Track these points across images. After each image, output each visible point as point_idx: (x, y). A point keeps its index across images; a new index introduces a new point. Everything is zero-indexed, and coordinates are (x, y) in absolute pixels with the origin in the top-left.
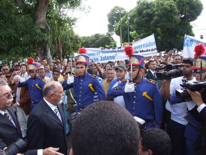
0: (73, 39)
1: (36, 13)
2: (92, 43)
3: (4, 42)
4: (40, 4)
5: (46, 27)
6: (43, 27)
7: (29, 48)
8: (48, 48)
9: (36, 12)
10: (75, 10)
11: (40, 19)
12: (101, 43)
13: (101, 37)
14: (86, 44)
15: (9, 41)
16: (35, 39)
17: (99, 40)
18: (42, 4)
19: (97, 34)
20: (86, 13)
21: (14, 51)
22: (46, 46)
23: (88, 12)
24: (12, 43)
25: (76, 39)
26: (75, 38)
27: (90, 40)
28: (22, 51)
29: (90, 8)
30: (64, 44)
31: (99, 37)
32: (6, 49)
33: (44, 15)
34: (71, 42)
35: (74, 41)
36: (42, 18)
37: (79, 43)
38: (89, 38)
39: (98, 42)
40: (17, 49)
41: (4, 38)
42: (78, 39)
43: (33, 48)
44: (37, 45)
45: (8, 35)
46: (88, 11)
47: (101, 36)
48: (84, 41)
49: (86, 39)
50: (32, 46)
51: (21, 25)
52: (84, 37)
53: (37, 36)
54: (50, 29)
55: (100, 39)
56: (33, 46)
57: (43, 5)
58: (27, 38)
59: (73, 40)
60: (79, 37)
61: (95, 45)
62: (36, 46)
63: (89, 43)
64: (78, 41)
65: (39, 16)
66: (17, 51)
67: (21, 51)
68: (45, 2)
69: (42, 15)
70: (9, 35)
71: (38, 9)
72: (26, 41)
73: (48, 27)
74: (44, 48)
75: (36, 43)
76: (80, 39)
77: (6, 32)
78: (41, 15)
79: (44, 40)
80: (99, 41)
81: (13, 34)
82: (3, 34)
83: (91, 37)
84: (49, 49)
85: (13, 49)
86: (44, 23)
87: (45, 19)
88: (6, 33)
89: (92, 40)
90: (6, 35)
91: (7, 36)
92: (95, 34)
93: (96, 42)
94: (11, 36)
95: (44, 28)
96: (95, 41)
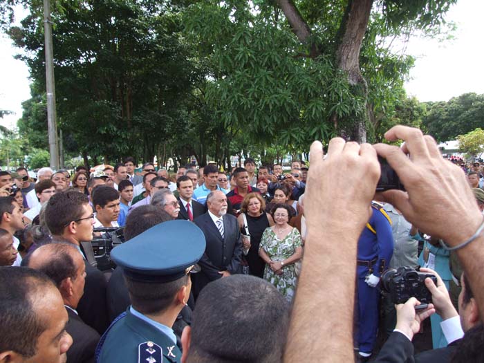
0: (402, 108)
1: (337, 52)
2: (452, 120)
3: (270, 116)
4: (347, 30)
5: (360, 81)
6: (353, 83)
7: (319, 131)
8: (362, 131)
9: (337, 49)
10: (411, 37)
11: (345, 63)
12: (477, 119)
13: (479, 103)
14: (434, 122)
15: (280, 115)
16: (335, 109)
17: (473, 110)
18: (352, 29)
19: (468, 95)
20: (440, 41)
21: (286, 136)
22: (358, 127)
23: (447, 39)
24: (284, 118)
25: (409, 109)
26: (408, 107)
27: (446, 111)
28: (303, 136)
29: (454, 29)
30: (380, 122)
31: (471, 102)
32: (271, 132)
33: (356, 53)
34: (397, 117)
35: (404, 115)
36: (351, 61)
37: (417, 119)
38: (442, 105)
39: (468, 116)
40: (294, 132)
41: (271, 108)
42: (414, 109)
43: (328, 130)
44: (338, 124)
45: (279, 101)
46: (447, 36)
47: (477, 100)
48: (429, 113)
49: (434, 107)
50: (325, 126)
51: (306, 79)
52: (429, 103)
53: (339, 104)
54: (366, 85)
55: (477, 107)
56: (328, 126)
57: (354, 31)
58: (317, 108)
59: (403, 112)
60: (417, 103)
61: (460, 123)
62: (336, 125)
63: (441, 117)
64: (415, 113)
65: (345, 57)
66: (294, 136)
67: (301, 138)
68: (360, 24)
69: (352, 54)
70: (282, 103)
71: (342, 41)
72: (315, 114)
73: (363, 82)
74: (353, 131)
75: (335, 119)
76: (419, 110)
77: (276, 96)
78: (348, 55)
79: (354, 112)
80: (473, 113)
81: (289, 99)
82: (270, 101)
83: (449, 103)
84: (365, 133)
85: (286, 132)
86: (353, 73)
87: (358, 63)
88: (276, 98)
89: (452, 110)
90: (276, 101)
91: (278, 103)
92: (461, 95)
93: (463, 116)
94: (285, 104)
95: (355, 84)
96: (460, 114)
